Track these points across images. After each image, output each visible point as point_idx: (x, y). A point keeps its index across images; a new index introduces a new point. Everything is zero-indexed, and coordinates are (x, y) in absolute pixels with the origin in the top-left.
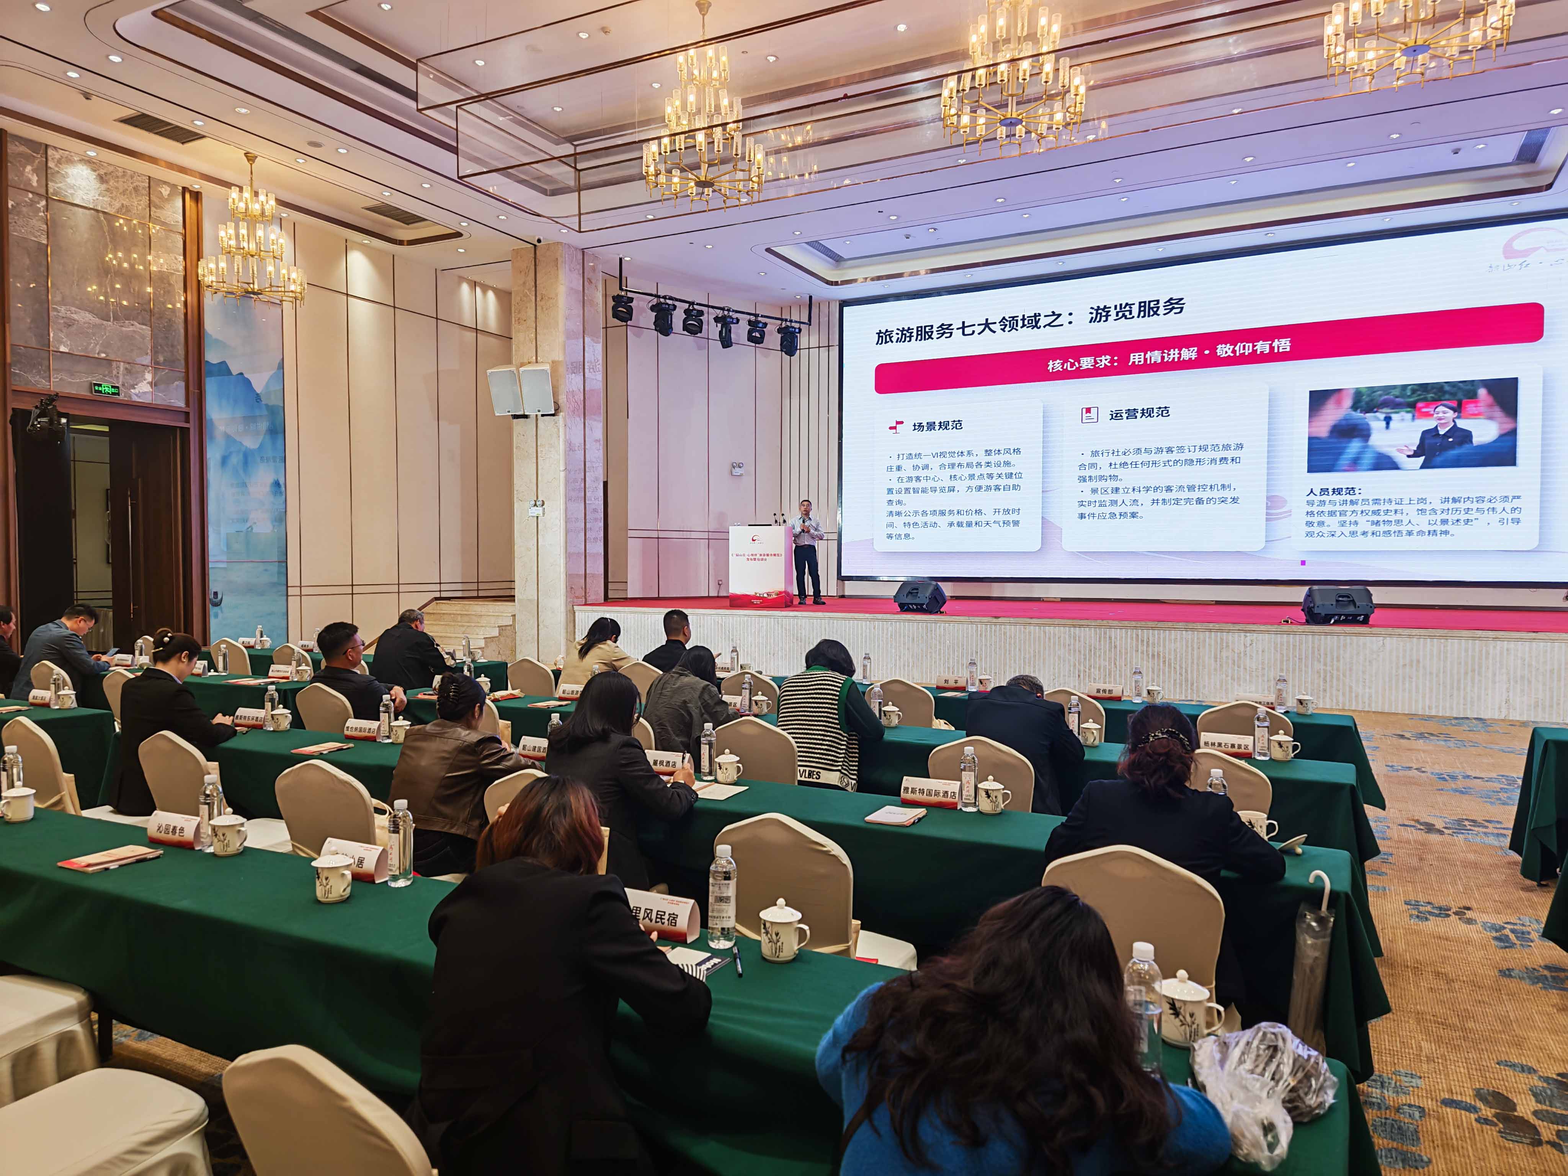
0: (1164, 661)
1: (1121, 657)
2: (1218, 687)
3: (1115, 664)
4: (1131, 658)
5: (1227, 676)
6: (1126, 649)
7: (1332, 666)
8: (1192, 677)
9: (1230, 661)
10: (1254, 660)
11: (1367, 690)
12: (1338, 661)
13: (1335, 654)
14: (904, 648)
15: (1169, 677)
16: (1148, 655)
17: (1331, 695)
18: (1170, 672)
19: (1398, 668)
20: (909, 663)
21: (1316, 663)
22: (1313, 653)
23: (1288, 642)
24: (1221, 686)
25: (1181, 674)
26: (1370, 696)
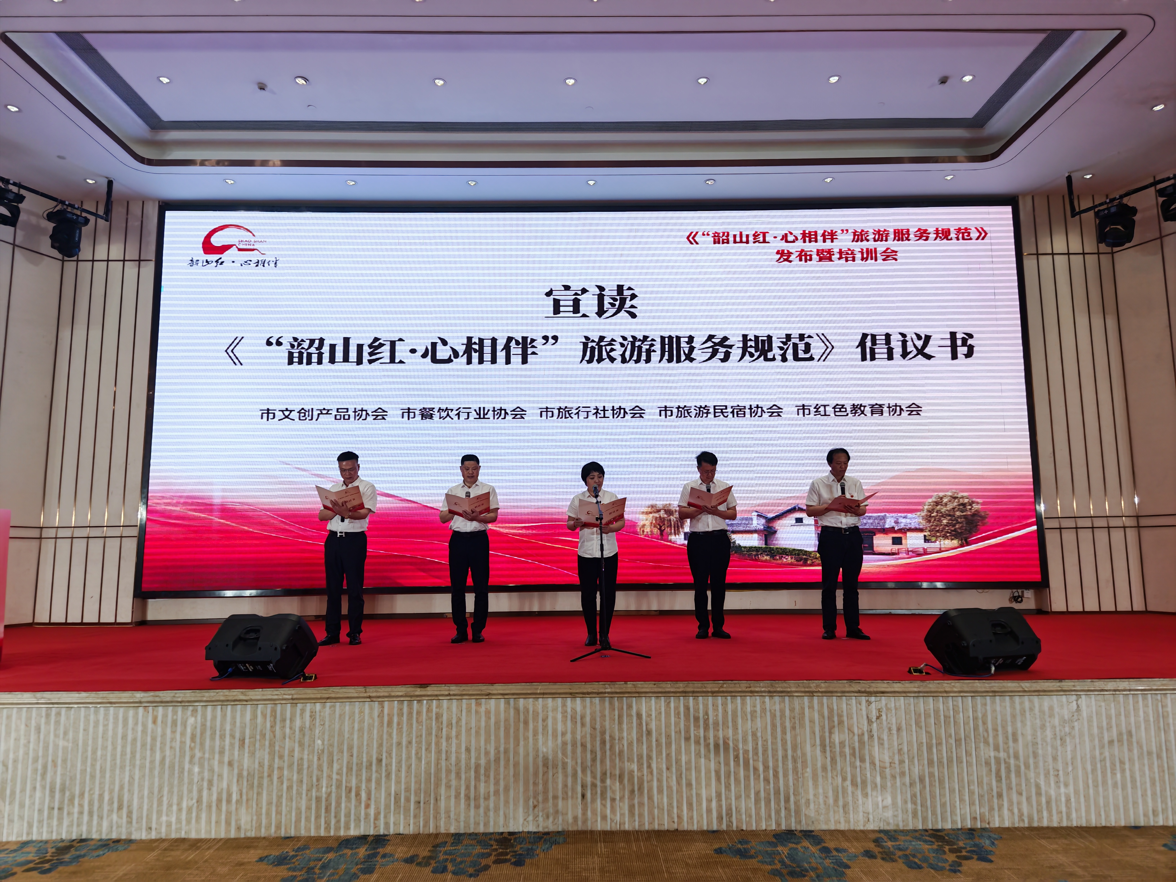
0: (737, 757)
1: (659, 753)
2: (831, 801)
3: (649, 766)
4: (678, 752)
5: (844, 779)
6: (668, 737)
7: (1007, 750)
8: (787, 786)
9: (847, 750)
10: (886, 745)
11: (1063, 790)
12: (1015, 740)
13: (1010, 729)
14: (221, 762)
15: (747, 787)
16: (707, 745)
17: (1011, 802)
18: (747, 778)
19: (1102, 747)
20: (229, 795)
21: (982, 745)
22: (976, 728)
23: (936, 712)
24: (836, 800)
25: (767, 780)
26: (1068, 800)
